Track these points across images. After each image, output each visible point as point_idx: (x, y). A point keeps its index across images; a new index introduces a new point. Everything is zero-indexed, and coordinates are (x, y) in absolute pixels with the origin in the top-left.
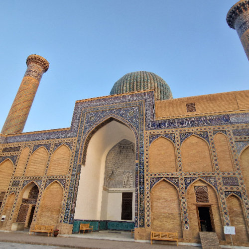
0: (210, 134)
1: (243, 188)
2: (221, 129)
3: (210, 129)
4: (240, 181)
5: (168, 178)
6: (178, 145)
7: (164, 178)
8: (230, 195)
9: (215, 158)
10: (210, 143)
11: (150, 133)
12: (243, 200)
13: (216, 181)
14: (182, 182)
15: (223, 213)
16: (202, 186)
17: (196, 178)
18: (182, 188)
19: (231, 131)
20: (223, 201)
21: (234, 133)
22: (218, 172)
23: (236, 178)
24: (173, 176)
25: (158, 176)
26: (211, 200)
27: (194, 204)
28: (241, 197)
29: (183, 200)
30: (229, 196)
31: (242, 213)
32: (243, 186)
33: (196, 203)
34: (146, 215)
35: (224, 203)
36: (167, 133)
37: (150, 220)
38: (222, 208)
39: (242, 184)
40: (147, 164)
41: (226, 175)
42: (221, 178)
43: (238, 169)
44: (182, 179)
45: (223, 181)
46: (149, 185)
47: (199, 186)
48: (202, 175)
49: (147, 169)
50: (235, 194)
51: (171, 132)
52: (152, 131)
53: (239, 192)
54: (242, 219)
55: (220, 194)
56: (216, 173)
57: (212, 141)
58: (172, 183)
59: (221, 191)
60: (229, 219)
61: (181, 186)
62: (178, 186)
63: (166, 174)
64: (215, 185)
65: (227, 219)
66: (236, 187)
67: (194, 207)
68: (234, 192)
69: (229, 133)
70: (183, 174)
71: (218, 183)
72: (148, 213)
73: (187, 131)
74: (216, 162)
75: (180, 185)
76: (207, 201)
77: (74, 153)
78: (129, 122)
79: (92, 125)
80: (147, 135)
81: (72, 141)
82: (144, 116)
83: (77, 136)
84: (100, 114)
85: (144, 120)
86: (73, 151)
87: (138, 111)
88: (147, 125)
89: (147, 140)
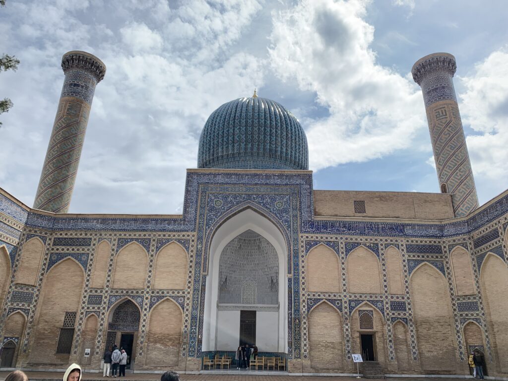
0: (382, 247)
1: (410, 314)
2: (394, 241)
3: (381, 240)
4: (408, 307)
5: (330, 300)
6: (343, 258)
7: (324, 300)
8: (396, 321)
9: (385, 278)
10: (381, 259)
11: (307, 237)
12: (409, 327)
13: (383, 306)
14: (346, 305)
15: (388, 341)
16: (367, 311)
17: (363, 301)
18: (346, 313)
19: (405, 246)
20: (389, 328)
21: (407, 248)
22: (386, 294)
23: (404, 303)
24: (335, 298)
25: (317, 297)
26: (376, 327)
27: (357, 332)
28: (407, 324)
29: (347, 327)
30: (395, 323)
31: (406, 340)
32: (410, 312)
33: (360, 330)
34: (303, 345)
35: (389, 331)
36: (329, 239)
37: (308, 351)
38: (388, 336)
39: (410, 309)
40: (303, 281)
41: (395, 299)
42: (389, 302)
43: (408, 293)
44: (346, 302)
45: (391, 306)
46: (306, 307)
47: (364, 311)
48: (368, 298)
49: (303, 286)
50: (401, 321)
51: (334, 239)
52: (310, 235)
53: (405, 318)
54: (405, 347)
55: (386, 320)
56: (384, 297)
57: (383, 257)
58: (334, 307)
59: (388, 317)
60: (393, 347)
61: (345, 310)
62: (341, 310)
63: (327, 295)
64: (382, 310)
65: (391, 347)
66: (404, 312)
67: (357, 335)
68: (401, 318)
69: (402, 248)
70: (348, 296)
71: (385, 308)
72: (305, 342)
73: (354, 240)
74: (385, 283)
75: (343, 308)
76: (372, 328)
77: (194, 257)
78: (277, 217)
79: (220, 215)
80: (302, 239)
81: (189, 238)
82: (298, 212)
83: (197, 230)
84: (232, 199)
85: (299, 218)
86: (192, 254)
87: (289, 202)
88: (303, 225)
89: (302, 247)
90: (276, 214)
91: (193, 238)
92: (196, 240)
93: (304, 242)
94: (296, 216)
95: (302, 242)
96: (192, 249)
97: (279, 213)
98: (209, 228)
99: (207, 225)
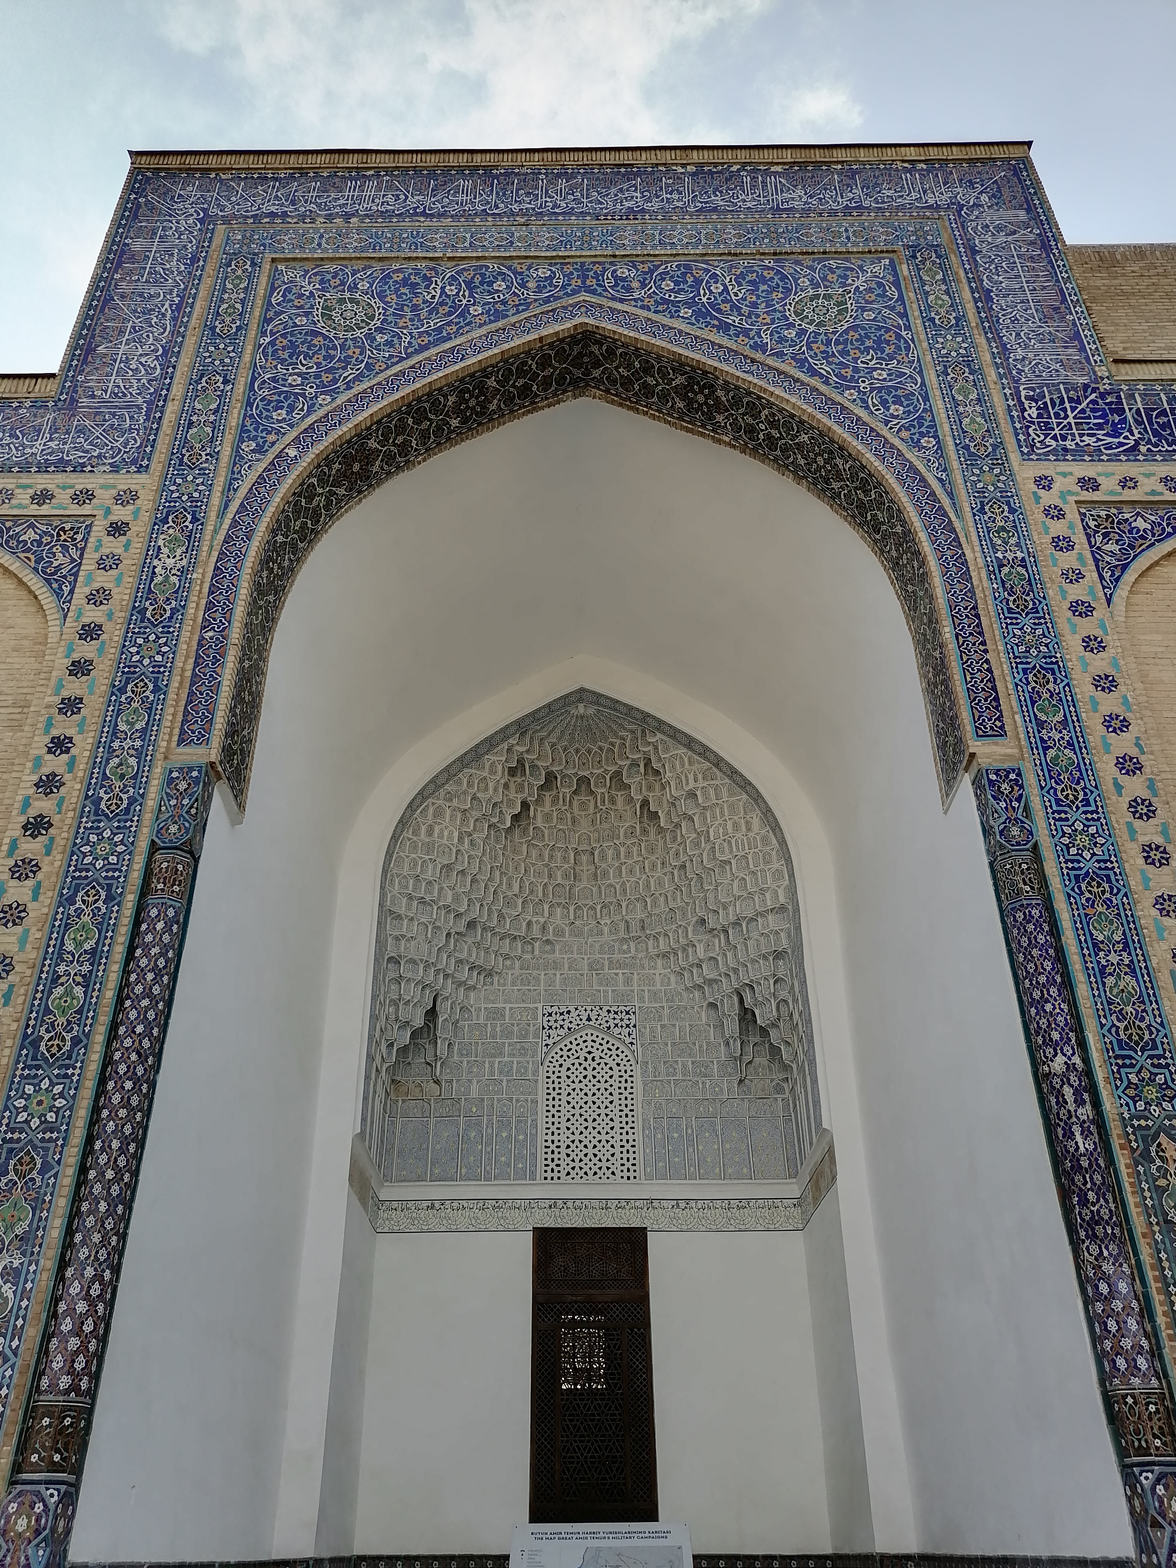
11: (1088, 484)
40: (1135, 787)
52: (1105, 472)
77: (113, 633)
78: (813, 372)
79: (359, 378)
80: (1048, 498)
81: (86, 510)
82: (981, 340)
83: (157, 465)
84: (451, 290)
85: (992, 375)
86: (94, 615)
87: (894, 293)
88: (1034, 413)
89: (1062, 544)
90: (801, 363)
91: (121, 513)
92: (139, 528)
93: (1072, 514)
94: (969, 362)
95: (1056, 513)
96: (103, 579)
97: (827, 356)
98: (260, 450)
99: (243, 433)
